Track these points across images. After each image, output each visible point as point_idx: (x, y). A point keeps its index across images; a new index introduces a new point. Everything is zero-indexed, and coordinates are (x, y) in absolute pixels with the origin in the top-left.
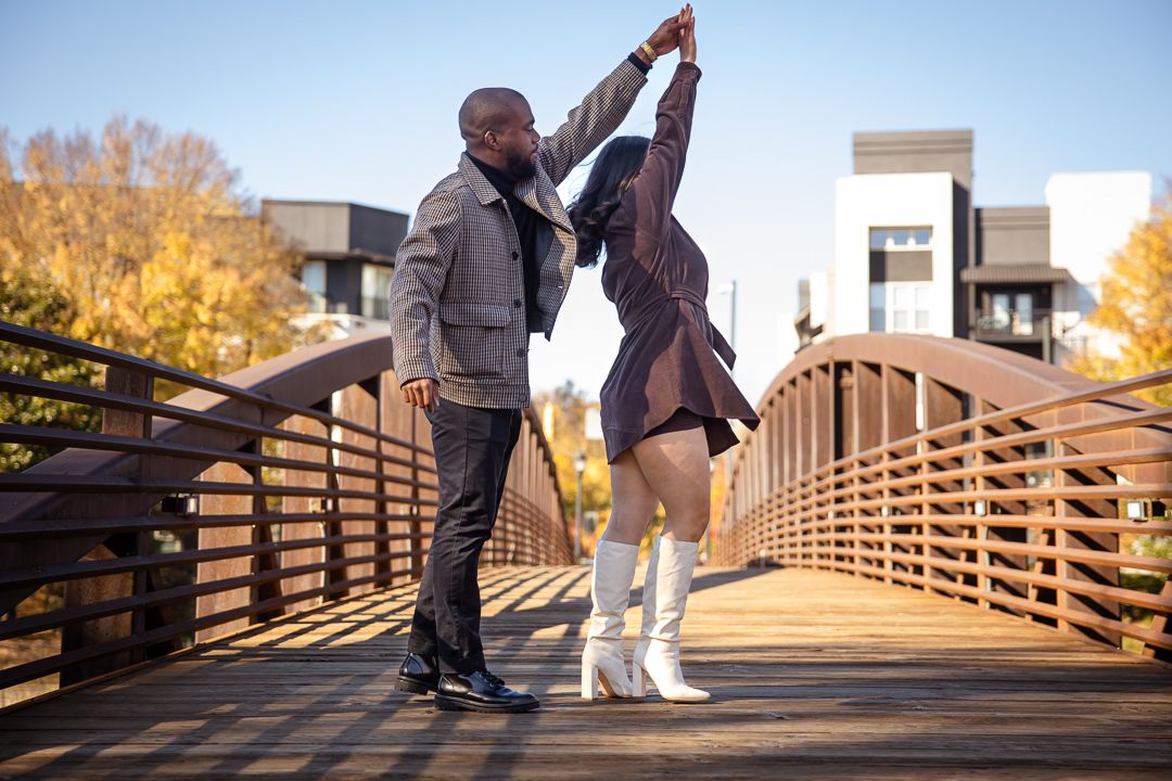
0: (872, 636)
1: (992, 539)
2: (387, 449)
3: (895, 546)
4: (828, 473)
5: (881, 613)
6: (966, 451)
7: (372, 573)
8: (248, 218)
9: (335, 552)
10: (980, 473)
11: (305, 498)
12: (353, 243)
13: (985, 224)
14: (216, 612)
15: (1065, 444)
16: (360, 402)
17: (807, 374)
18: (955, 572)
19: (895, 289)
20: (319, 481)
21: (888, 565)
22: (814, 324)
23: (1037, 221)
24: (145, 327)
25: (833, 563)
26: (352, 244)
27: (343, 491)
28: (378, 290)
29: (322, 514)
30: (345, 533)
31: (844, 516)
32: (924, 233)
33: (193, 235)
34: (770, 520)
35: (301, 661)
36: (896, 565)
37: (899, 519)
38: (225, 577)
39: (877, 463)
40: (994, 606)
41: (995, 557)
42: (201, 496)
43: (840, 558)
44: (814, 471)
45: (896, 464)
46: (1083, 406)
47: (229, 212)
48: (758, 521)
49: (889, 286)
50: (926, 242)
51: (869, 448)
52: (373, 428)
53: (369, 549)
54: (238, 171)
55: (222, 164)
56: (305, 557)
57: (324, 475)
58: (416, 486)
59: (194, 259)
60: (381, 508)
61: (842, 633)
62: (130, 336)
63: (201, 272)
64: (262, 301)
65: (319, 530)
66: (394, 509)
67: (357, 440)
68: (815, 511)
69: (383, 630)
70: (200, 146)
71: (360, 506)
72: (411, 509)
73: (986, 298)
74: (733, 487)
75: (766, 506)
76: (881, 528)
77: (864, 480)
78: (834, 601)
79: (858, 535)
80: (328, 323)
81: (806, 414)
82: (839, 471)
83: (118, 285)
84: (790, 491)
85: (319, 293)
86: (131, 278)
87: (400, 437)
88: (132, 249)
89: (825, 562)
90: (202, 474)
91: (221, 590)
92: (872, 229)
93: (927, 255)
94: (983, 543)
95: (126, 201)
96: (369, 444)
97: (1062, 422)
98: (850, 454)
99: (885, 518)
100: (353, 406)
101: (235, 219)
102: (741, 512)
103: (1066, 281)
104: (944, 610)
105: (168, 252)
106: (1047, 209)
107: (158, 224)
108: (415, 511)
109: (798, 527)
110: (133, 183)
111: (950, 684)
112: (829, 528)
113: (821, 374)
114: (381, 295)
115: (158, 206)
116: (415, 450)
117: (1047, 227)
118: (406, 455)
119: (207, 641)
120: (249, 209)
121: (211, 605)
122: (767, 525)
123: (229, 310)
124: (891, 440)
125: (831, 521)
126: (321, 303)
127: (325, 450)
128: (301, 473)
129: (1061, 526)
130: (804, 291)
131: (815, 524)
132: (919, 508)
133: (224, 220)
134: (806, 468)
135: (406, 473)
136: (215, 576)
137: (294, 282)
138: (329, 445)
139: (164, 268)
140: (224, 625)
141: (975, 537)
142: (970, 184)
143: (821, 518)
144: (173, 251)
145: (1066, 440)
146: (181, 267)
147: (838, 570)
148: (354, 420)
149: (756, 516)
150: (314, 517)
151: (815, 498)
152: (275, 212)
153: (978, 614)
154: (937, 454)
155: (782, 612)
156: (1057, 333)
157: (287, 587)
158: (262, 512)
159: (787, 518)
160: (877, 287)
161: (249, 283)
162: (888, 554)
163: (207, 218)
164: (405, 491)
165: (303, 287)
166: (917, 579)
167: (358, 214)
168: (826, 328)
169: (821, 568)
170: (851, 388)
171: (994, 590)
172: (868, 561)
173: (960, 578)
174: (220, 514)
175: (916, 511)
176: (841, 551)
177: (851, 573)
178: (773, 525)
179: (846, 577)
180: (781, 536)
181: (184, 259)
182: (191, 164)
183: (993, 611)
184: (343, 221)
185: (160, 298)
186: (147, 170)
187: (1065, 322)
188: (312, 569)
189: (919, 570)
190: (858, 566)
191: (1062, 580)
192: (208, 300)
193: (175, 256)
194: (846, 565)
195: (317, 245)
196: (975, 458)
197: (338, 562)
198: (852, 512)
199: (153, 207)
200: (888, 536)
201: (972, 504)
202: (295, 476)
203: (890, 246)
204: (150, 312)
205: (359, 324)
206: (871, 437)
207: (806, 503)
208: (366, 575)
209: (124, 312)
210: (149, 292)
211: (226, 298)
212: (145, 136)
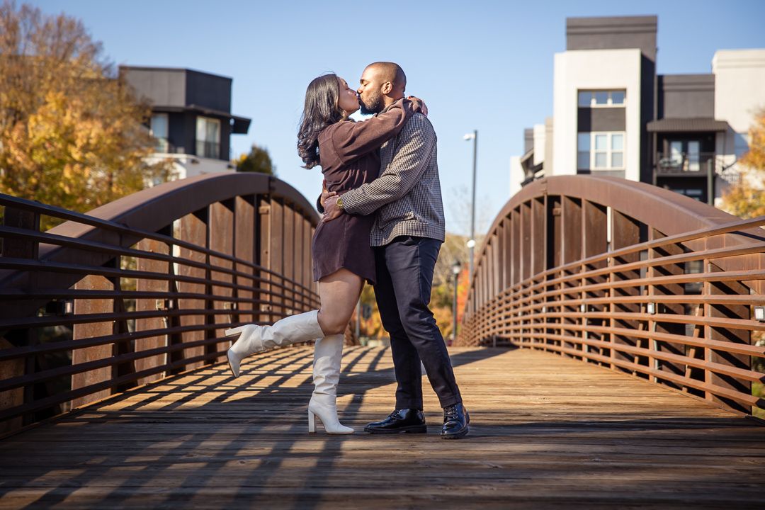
0: (568, 404)
1: (659, 331)
2: (214, 261)
3: (590, 334)
4: (543, 278)
5: (576, 386)
6: (642, 265)
7: (202, 353)
8: (110, 80)
9: (175, 339)
10: (651, 283)
11: (153, 300)
12: (189, 99)
13: (666, 88)
14: (87, 385)
15: (710, 263)
16: (194, 227)
17: (528, 204)
18: (633, 354)
19: (597, 136)
20: (163, 287)
21: (585, 348)
22: (536, 162)
23: (704, 86)
24: (31, 163)
25: (545, 345)
26: (188, 101)
27: (181, 293)
28: (207, 136)
29: (165, 311)
30: (182, 324)
31: (554, 311)
32: (620, 94)
33: (66, 93)
34: (500, 312)
35: (149, 423)
36: (591, 348)
37: (594, 314)
38: (93, 360)
39: (578, 272)
40: (660, 380)
41: (661, 344)
42: (75, 300)
43: (550, 342)
44: (532, 276)
45: (591, 273)
46: (725, 235)
47: (93, 76)
48: (492, 312)
49: (593, 134)
50: (621, 102)
51: (572, 261)
52: (204, 246)
53: (201, 335)
54: (100, 44)
55: (88, 38)
56: (153, 343)
57: (167, 282)
58: (236, 288)
59: (69, 112)
60: (210, 305)
61: (547, 401)
62: (19, 170)
63: (74, 122)
64: (121, 144)
65: (163, 323)
66: (220, 305)
67: (191, 255)
68: (532, 306)
69: (214, 398)
70: (71, 25)
71: (193, 304)
72: (232, 306)
73: (666, 143)
74: (473, 286)
75: (498, 301)
76: (580, 320)
77: (568, 284)
78: (542, 376)
79: (563, 325)
80: (170, 161)
81: (527, 234)
82: (550, 277)
83: (10, 131)
84: (515, 291)
85: (164, 138)
86: (20, 126)
87: (224, 252)
88: (20, 103)
89: (539, 344)
90: (76, 284)
91: (90, 369)
92: (579, 91)
93: (622, 111)
94: (652, 334)
95: (15, 68)
96: (201, 258)
97: (710, 247)
98: (558, 265)
99: (583, 313)
100: (189, 229)
101: (98, 80)
102: (479, 305)
103: (725, 131)
104: (624, 383)
105: (49, 106)
106: (713, 76)
107: (40, 84)
108: (235, 306)
109: (520, 318)
110: (20, 52)
111: (621, 442)
112: (542, 319)
113: (538, 204)
114: (210, 140)
115: (40, 71)
116: (235, 261)
117: (713, 90)
118: (228, 265)
119: (80, 407)
120: (109, 73)
121: (83, 380)
122: (498, 315)
123: (95, 150)
124: (588, 256)
125: (544, 314)
126: (165, 144)
127: (167, 263)
128: (150, 281)
129: (708, 323)
130: (529, 137)
131: (532, 316)
132: (608, 306)
133: (91, 82)
134: (527, 275)
135: (228, 279)
136: (85, 358)
137: (145, 129)
138: (171, 260)
139: (45, 118)
140: (92, 395)
141: (648, 330)
142: (655, 56)
143: (537, 311)
144: (53, 106)
145: (712, 260)
146: (59, 118)
147: (549, 350)
148: (189, 240)
149: (490, 308)
150: (159, 314)
151: (532, 297)
152: (129, 76)
153: (648, 387)
154: (621, 267)
155: (505, 385)
156: (718, 170)
157: (138, 365)
158: (120, 311)
159: (512, 311)
160: (583, 135)
161: (111, 130)
162: (584, 339)
163: (77, 79)
164: (228, 292)
165: (151, 133)
166: (605, 359)
167: (194, 78)
168: (545, 166)
169: (537, 348)
170: (560, 215)
171: (661, 369)
172: (571, 344)
173: (636, 359)
174: (89, 313)
175: (605, 309)
176: (551, 336)
177: (559, 353)
178: (502, 316)
179: (555, 356)
180: (508, 324)
181: (61, 111)
182: (64, 39)
183: (659, 385)
184: (181, 82)
185: (43, 141)
186: (31, 43)
187: (725, 162)
188: (158, 352)
189: (607, 352)
190: (563, 348)
191: (708, 363)
192: (79, 143)
193: (54, 109)
194: (554, 347)
195: (161, 100)
196: (648, 271)
197: (177, 346)
198: (559, 308)
199: (36, 71)
200: (584, 327)
201: (646, 305)
202: (145, 283)
203: (594, 104)
204: (35, 152)
205: (193, 162)
206: (573, 254)
207: (526, 300)
208: (198, 355)
209: (15, 152)
210: (34, 136)
211: (93, 141)
212: (29, 17)
